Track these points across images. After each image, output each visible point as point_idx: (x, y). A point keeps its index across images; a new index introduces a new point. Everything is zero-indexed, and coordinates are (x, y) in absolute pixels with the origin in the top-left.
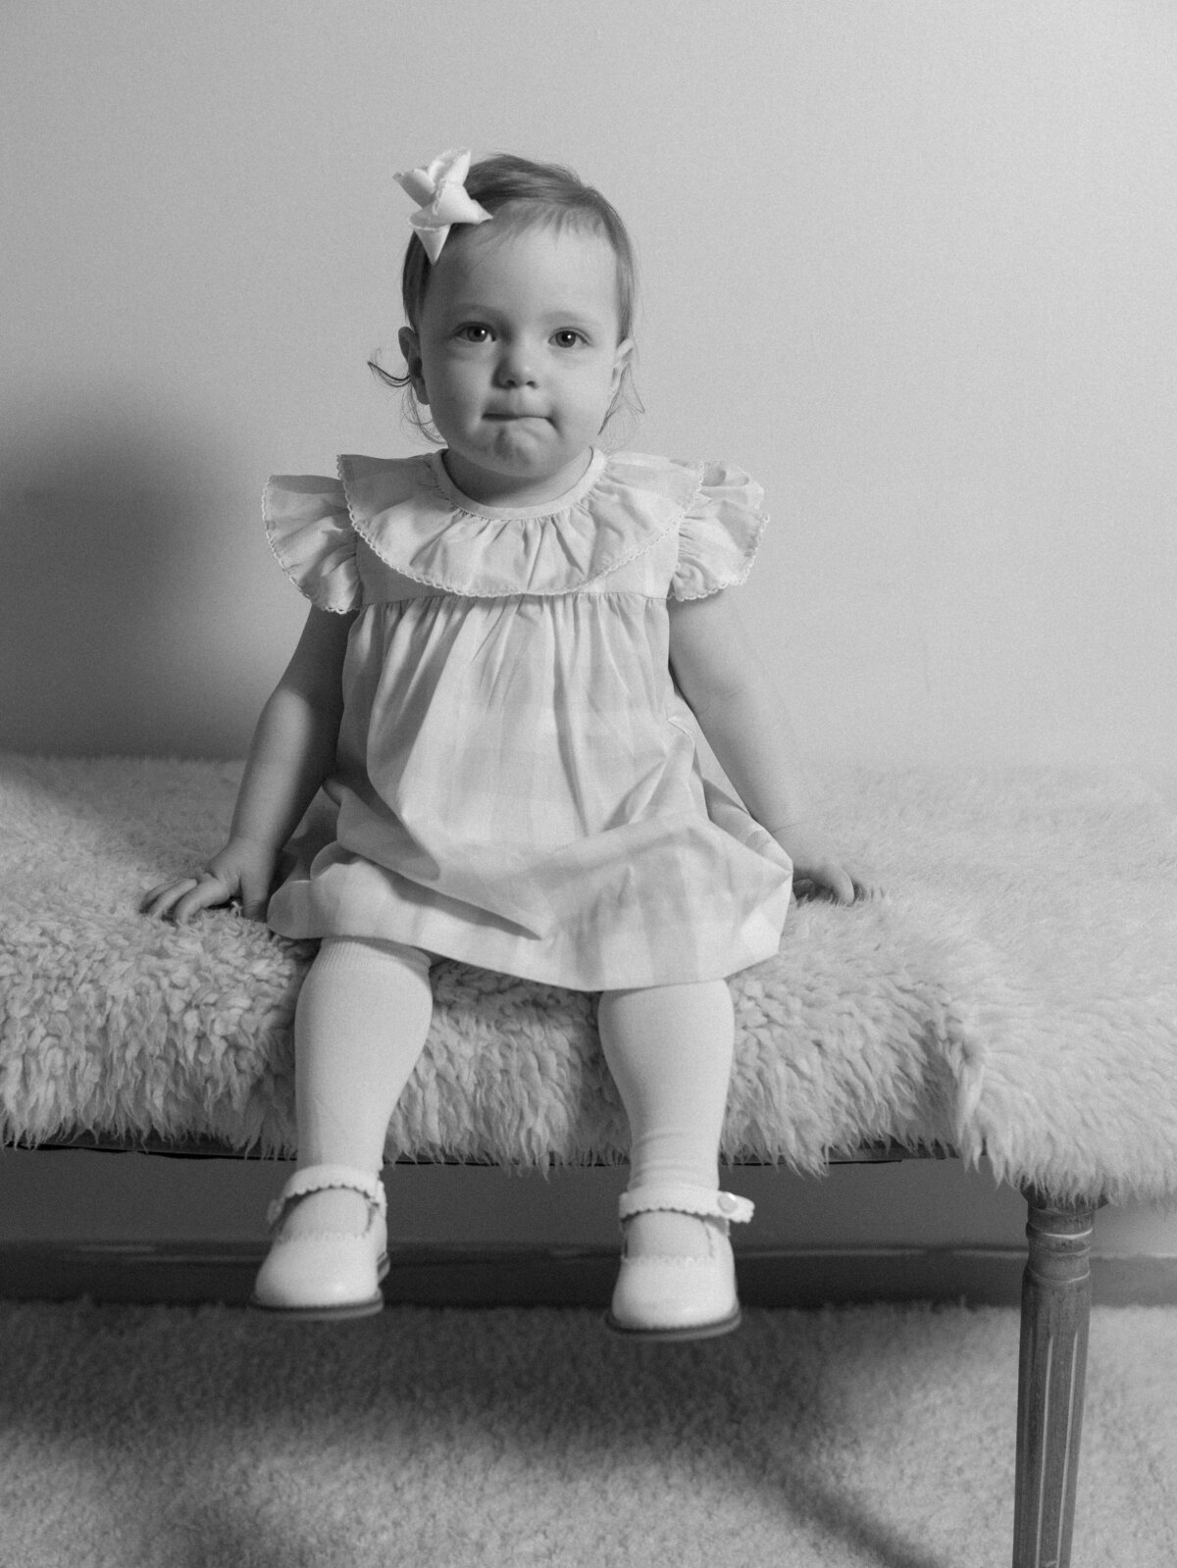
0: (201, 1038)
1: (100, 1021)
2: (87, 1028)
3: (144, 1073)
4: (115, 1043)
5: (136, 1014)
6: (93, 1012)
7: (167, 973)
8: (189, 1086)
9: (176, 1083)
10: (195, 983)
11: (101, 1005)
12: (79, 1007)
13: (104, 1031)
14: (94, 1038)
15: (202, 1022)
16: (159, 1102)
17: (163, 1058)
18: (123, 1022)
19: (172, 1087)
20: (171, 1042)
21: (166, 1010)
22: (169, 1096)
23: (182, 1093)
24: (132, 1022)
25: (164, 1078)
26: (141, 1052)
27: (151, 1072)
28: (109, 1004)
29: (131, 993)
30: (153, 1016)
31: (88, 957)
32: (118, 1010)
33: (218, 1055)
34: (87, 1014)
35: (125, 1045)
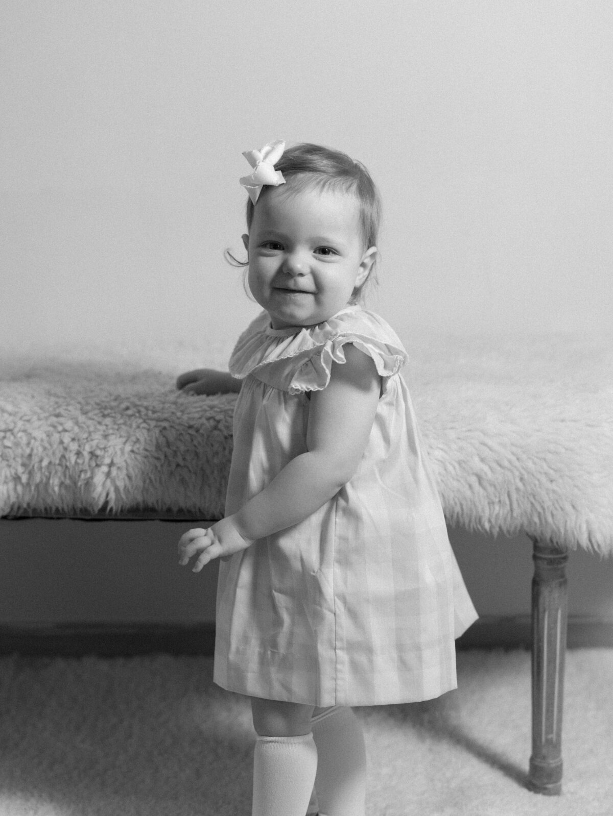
0: (79, 454)
1: (28, 451)
2: (22, 456)
3: (50, 473)
4: (35, 459)
5: (47, 445)
6: (24, 447)
7: (61, 424)
8: (71, 477)
9: (65, 476)
10: (76, 429)
11: (28, 444)
12: (17, 444)
13: (30, 456)
14: (25, 460)
15: (80, 446)
16: (56, 489)
17: (60, 465)
18: (40, 449)
19: (63, 478)
20: (63, 456)
21: (61, 442)
22: (62, 484)
23: (68, 482)
24: (45, 449)
25: (59, 474)
26: (50, 463)
27: (53, 472)
28: (33, 441)
29: (44, 436)
30: (55, 446)
31: (21, 419)
32: (37, 443)
33: (87, 460)
34: (22, 448)
35: (41, 461)
